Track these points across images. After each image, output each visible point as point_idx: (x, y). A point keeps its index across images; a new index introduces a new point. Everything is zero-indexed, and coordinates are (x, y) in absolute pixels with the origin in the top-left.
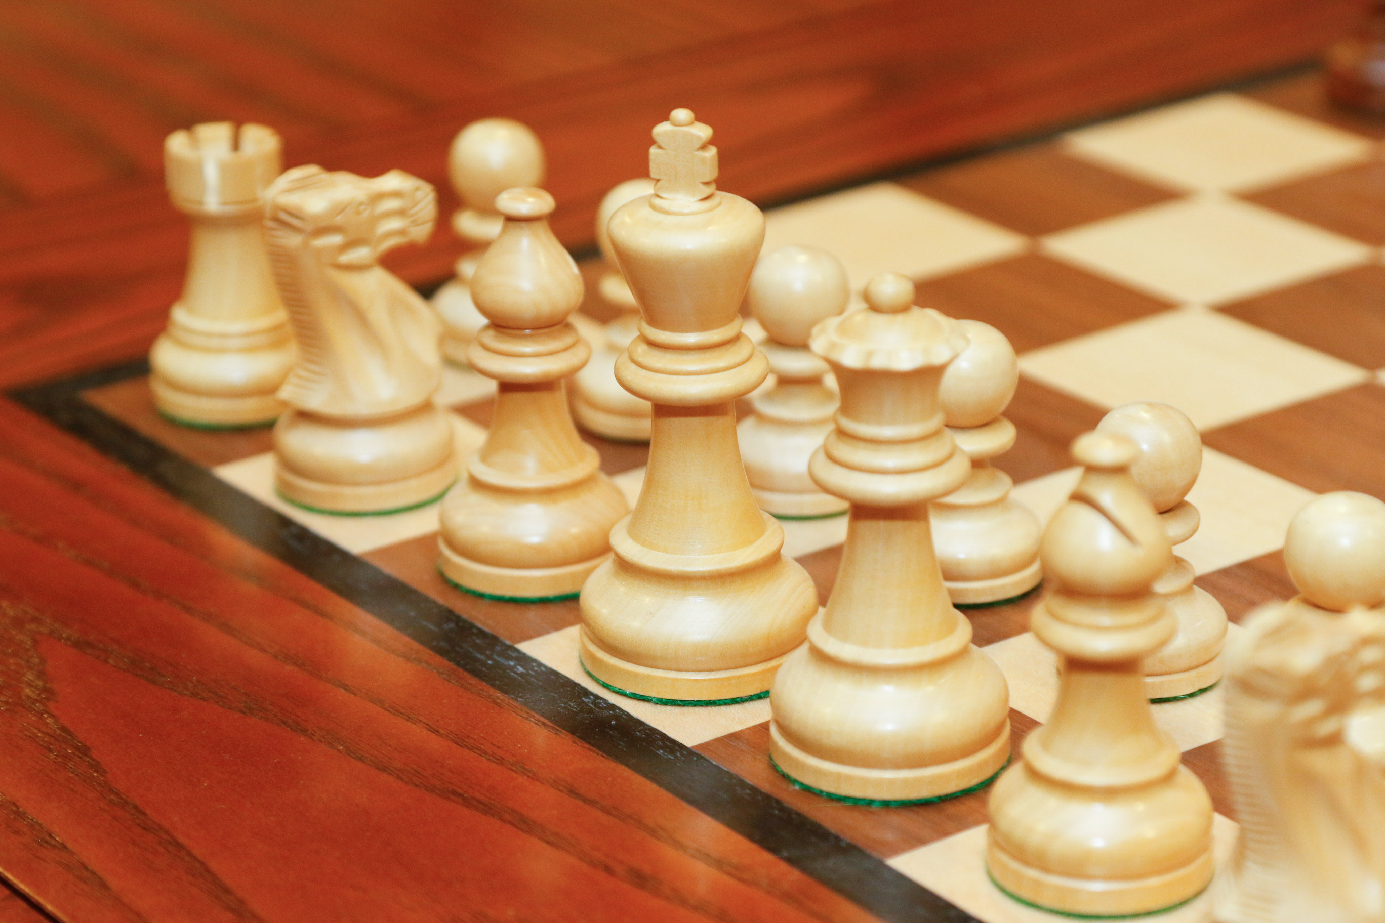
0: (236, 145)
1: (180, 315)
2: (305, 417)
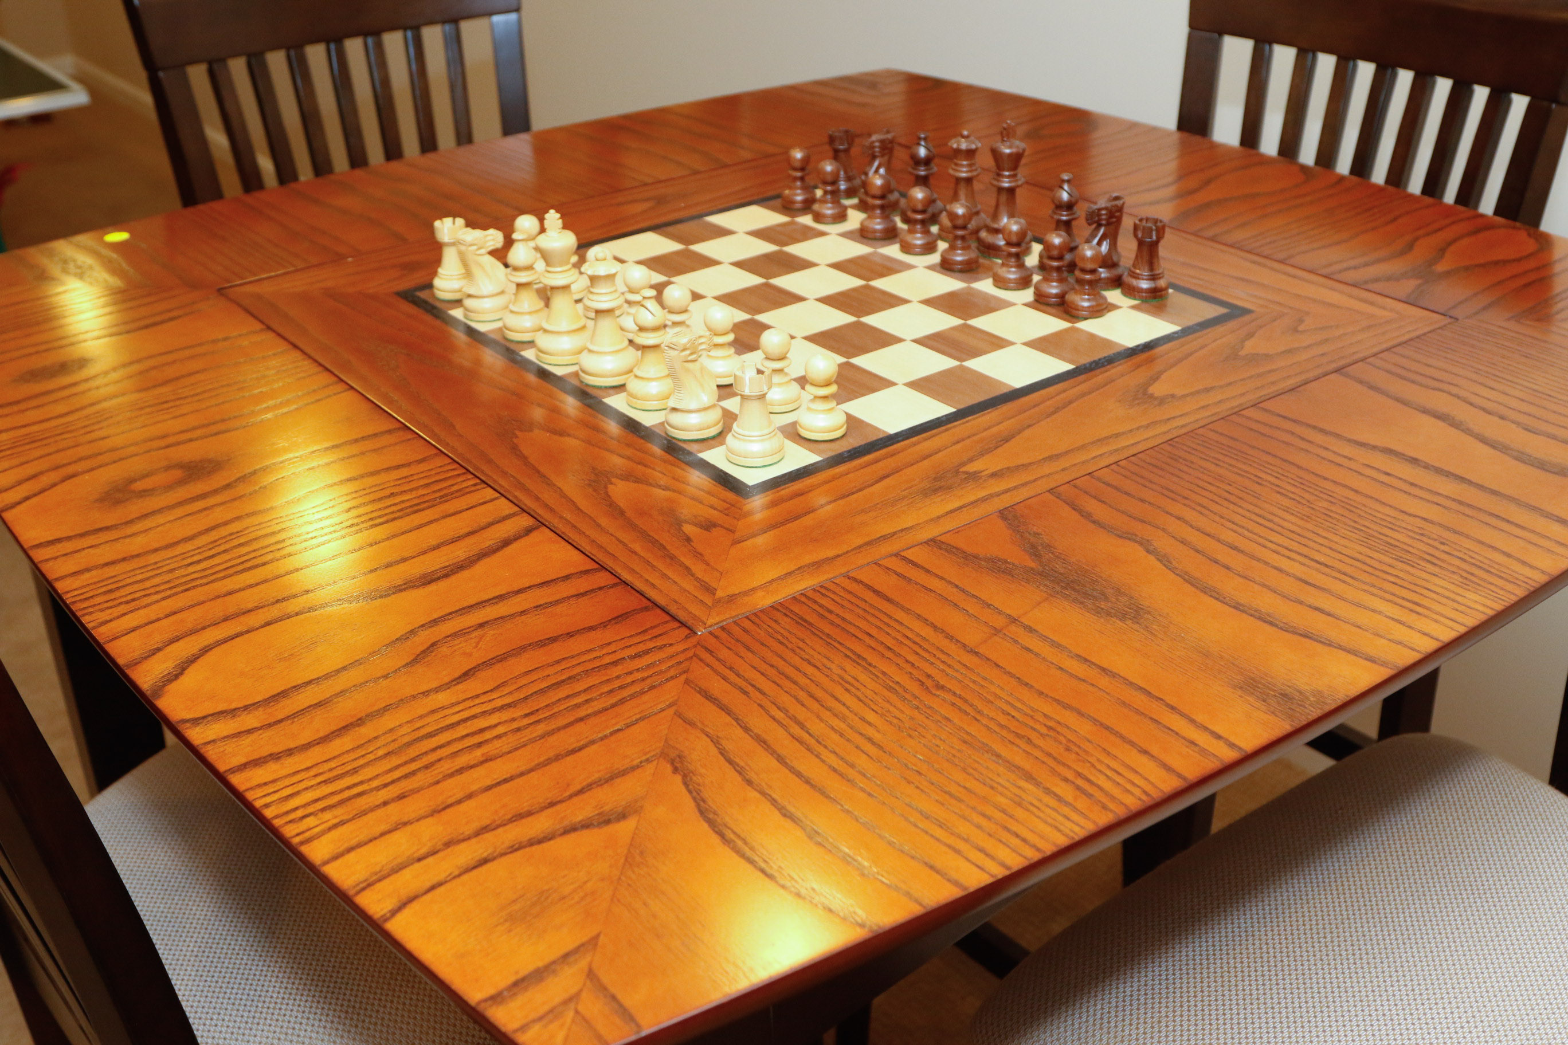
0: (454, 223)
1: (440, 270)
2: (470, 296)
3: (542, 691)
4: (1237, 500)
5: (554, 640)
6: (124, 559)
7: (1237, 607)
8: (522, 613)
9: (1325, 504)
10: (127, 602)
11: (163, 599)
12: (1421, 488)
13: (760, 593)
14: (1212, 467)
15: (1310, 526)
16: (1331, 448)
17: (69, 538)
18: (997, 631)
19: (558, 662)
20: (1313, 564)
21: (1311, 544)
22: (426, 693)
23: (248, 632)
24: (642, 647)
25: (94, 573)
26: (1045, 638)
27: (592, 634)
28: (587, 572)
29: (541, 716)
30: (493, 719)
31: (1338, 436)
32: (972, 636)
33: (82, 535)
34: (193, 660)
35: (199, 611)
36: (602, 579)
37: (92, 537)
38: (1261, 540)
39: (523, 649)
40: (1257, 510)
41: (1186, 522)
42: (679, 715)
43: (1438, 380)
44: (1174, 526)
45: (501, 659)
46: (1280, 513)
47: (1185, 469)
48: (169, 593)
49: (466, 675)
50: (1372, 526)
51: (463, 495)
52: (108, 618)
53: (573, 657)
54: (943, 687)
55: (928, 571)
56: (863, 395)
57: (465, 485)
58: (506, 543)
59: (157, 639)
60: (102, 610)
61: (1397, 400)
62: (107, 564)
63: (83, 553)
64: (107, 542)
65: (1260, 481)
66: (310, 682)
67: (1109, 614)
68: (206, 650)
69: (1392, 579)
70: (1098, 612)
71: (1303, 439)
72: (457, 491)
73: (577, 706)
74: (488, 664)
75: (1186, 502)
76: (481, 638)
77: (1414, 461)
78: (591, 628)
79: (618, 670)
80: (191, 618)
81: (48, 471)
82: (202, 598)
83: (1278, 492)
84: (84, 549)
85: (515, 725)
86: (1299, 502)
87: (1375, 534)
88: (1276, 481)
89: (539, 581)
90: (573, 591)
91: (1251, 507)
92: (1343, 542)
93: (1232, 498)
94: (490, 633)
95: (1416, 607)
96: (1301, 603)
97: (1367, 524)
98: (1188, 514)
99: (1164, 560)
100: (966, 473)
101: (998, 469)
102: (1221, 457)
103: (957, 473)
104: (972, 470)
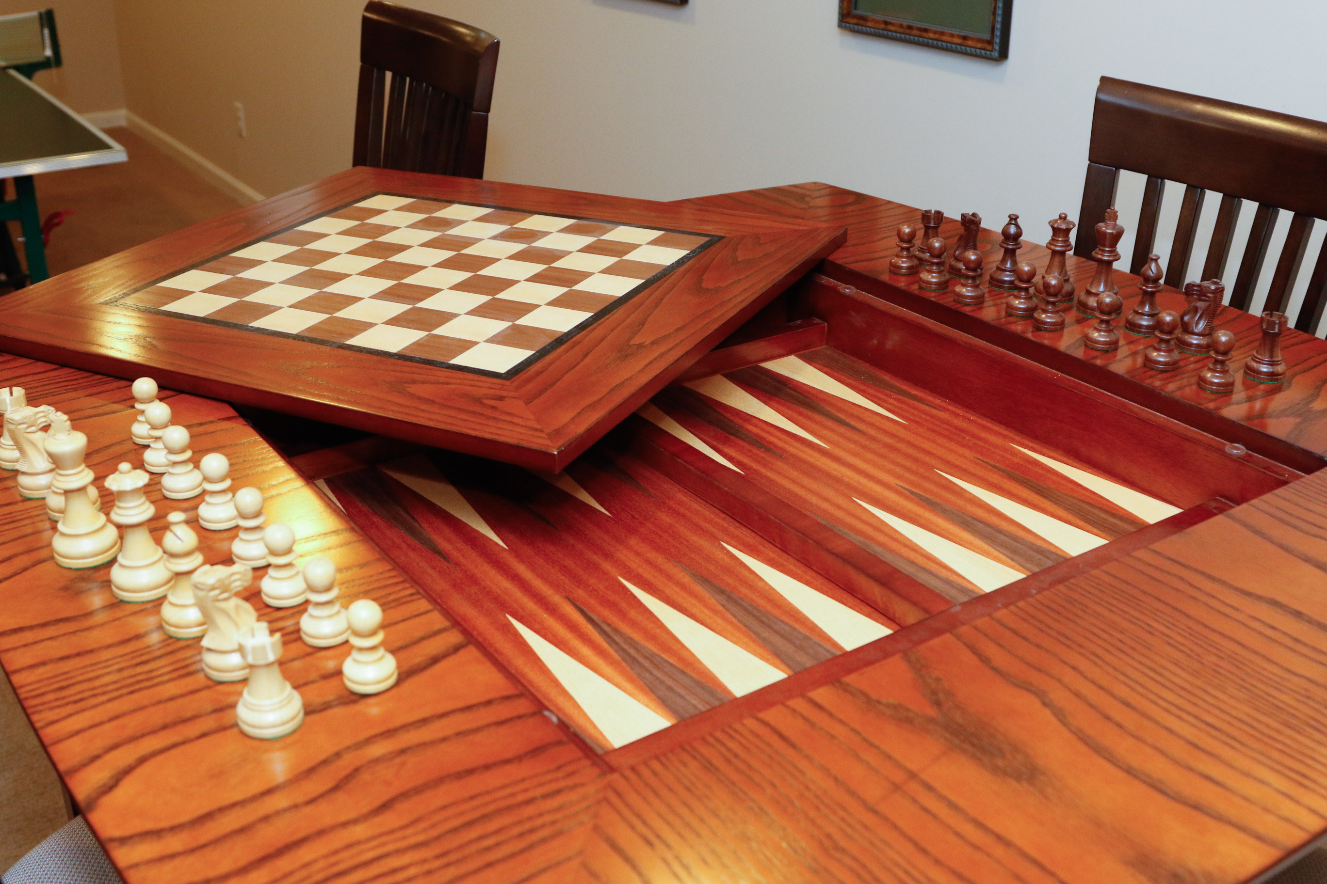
3: (455, 830)
4: (1130, 651)
5: (470, 772)
6: (78, 655)
7: (1129, 771)
8: (444, 740)
9: (1213, 659)
10: (75, 702)
11: (109, 700)
12: (1305, 644)
14: (1106, 613)
15: (1199, 683)
16: (1219, 596)
17: (31, 628)
18: (896, 787)
19: (472, 798)
20: (1203, 726)
21: (1202, 704)
22: (344, 825)
23: (183, 743)
24: (554, 786)
25: (49, 667)
26: (942, 798)
27: (509, 768)
28: (507, 698)
29: (453, 857)
30: (405, 859)
31: (1224, 583)
32: (873, 791)
33: (44, 625)
34: (127, 771)
35: (140, 717)
36: (522, 706)
37: (53, 628)
38: (1153, 697)
39: (439, 781)
40: (1148, 663)
41: (1082, 674)
42: (585, 866)
43: (1320, 527)
44: (1069, 677)
45: (417, 791)
46: (1172, 667)
47: (1080, 613)
48: (116, 694)
49: (385, 807)
50: (1260, 685)
52: (55, 718)
53: (488, 792)
54: (843, 850)
55: (831, 715)
56: (526, 314)
57: (402, 594)
58: (435, 660)
59: (99, 745)
60: (51, 709)
61: (1281, 546)
62: (63, 659)
63: (42, 645)
64: (65, 635)
65: (1151, 630)
66: (234, 805)
67: (1005, 773)
68: (142, 760)
69: (1280, 746)
70: (996, 770)
71: (1191, 585)
72: (394, 601)
73: (488, 849)
74: (404, 795)
75: (1082, 651)
76: (403, 764)
77: (1298, 615)
78: (508, 761)
79: (529, 811)
80: (133, 724)
81: (21, 554)
82: (146, 702)
83: (1169, 644)
84: (42, 641)
85: (426, 867)
86: (1189, 656)
87: (1262, 694)
88: (1167, 631)
89: (461, 704)
90: (492, 719)
91: (1143, 659)
92: (1232, 702)
93: (1125, 648)
94: (412, 760)
95: (1302, 780)
96: (1190, 769)
97: (1254, 683)
98: (1084, 665)
99: (1059, 714)
100: (636, 345)
101: (652, 339)
102: (1114, 602)
103: (630, 346)
104: (637, 343)
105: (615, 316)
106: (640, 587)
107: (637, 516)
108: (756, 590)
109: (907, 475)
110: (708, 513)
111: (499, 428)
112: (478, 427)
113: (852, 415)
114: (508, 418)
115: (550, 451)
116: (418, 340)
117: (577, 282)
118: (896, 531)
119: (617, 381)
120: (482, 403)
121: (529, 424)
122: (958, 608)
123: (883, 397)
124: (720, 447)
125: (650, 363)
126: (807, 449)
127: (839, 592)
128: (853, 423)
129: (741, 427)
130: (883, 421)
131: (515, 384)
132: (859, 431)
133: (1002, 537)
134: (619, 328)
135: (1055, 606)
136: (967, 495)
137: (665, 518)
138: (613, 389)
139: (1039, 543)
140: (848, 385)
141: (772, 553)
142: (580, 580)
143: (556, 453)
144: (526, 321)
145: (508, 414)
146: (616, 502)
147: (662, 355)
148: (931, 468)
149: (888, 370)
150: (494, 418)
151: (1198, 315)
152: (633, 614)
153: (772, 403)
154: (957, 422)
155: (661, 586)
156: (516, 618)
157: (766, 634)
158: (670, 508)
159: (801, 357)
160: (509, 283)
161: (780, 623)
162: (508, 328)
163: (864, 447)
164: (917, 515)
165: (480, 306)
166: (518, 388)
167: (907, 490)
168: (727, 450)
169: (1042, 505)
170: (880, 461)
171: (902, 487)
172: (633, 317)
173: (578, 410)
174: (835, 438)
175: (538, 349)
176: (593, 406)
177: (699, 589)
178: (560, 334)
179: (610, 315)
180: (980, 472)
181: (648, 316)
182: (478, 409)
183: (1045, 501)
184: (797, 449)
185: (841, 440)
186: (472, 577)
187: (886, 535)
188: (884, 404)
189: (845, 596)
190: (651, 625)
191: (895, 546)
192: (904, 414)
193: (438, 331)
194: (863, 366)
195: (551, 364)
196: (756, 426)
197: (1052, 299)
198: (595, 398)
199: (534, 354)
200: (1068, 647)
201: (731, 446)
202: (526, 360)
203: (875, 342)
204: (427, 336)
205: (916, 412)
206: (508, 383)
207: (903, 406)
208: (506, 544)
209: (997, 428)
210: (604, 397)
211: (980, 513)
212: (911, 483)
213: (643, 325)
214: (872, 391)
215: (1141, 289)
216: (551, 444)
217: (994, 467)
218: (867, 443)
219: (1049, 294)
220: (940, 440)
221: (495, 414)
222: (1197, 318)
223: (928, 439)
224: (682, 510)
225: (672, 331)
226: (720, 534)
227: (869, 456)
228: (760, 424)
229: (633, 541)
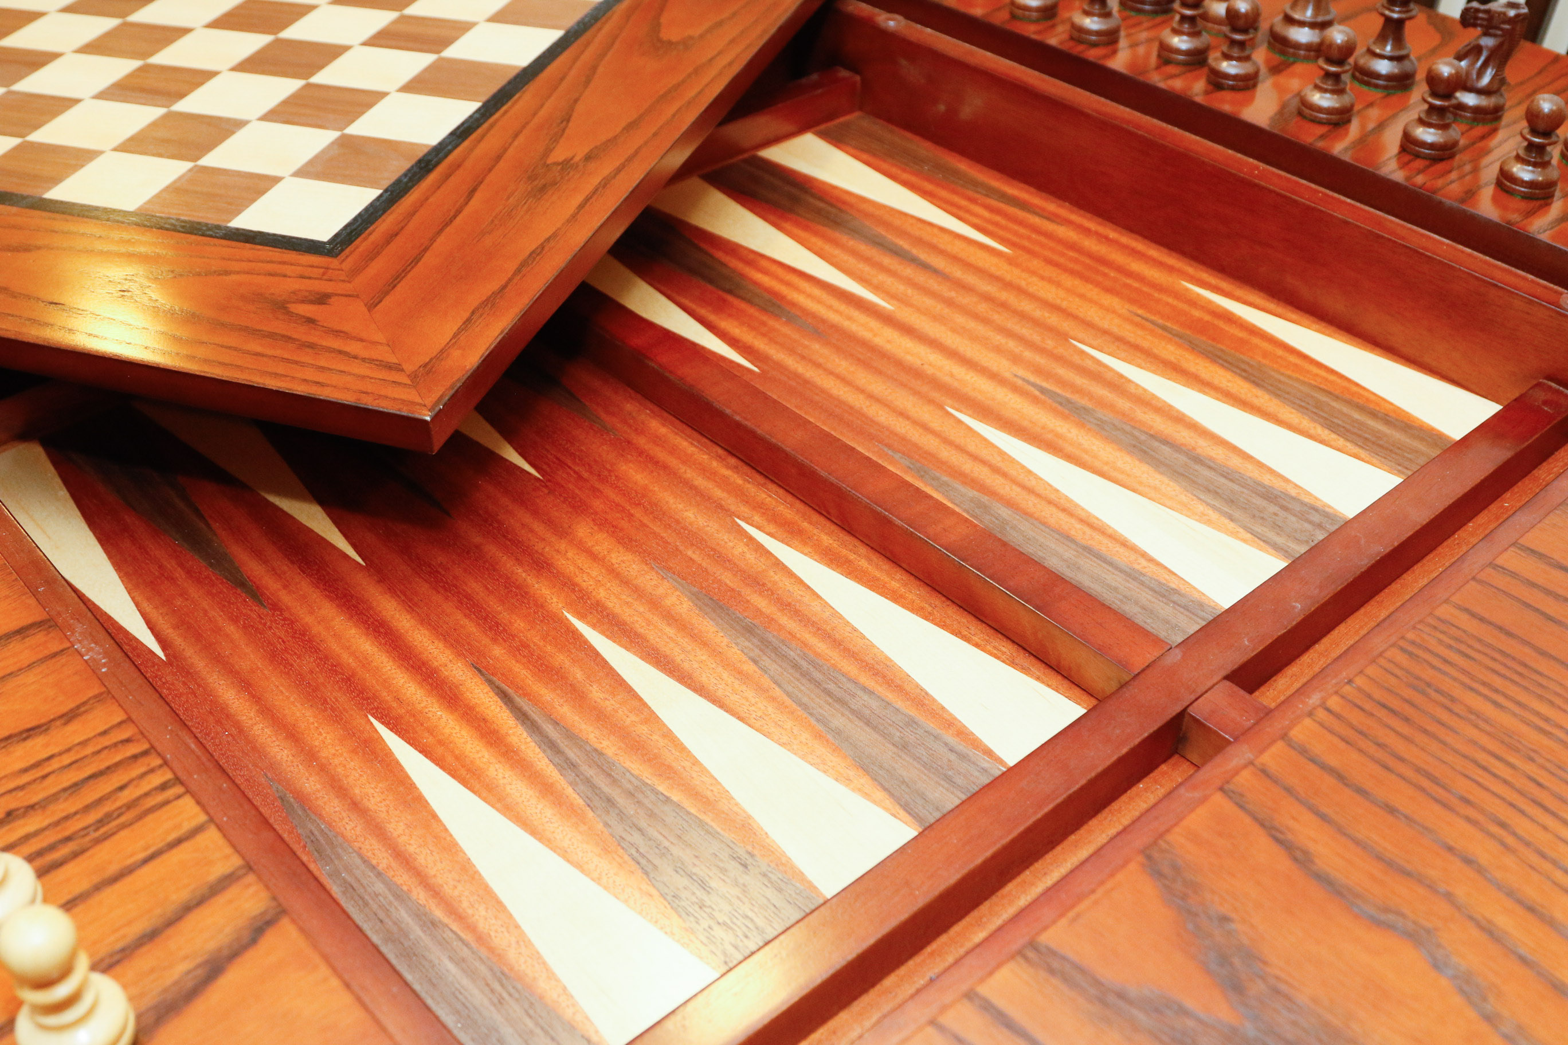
13: (456, 353)
14: (1488, 710)
47: (1445, 716)
51: (140, 817)
56: (363, 113)
75: (1472, 812)
98: (1484, 849)
99: (1470, 991)
100: (557, 164)
101: (586, 150)
102: (1498, 682)
103: (548, 166)
104: (561, 159)
105: (517, 107)
106: (603, 633)
107: (586, 475)
108: (809, 620)
109: (1028, 354)
110: (705, 457)
111: (322, 369)
112: (281, 369)
113: (919, 241)
114: (336, 344)
115: (417, 416)
116: (175, 182)
117: (447, 42)
118: (1030, 472)
119: (528, 244)
120: (289, 313)
121: (375, 353)
122: (1176, 656)
123: (964, 203)
124: (712, 317)
125: (587, 200)
126: (856, 314)
127: (952, 613)
128: (923, 255)
129: (742, 276)
130: (972, 249)
131: (347, 265)
132: (935, 272)
133: (1207, 473)
134: (526, 132)
135: (1395, 703)
136: (1133, 390)
137: (636, 475)
138: (524, 264)
139: (1267, 479)
140: (905, 184)
141: (829, 537)
142: (497, 624)
143: (428, 418)
144: (364, 127)
145: (337, 333)
146: (547, 447)
147: (605, 183)
148: (1063, 337)
149: (963, 152)
150: (312, 346)
151: (1482, 59)
152: (596, 693)
153: (787, 226)
154: (1090, 244)
155: (640, 626)
156: (386, 724)
157: (839, 721)
158: (641, 453)
159: (825, 136)
160: (331, 52)
161: (860, 693)
162: (333, 143)
163: (950, 303)
164: (1059, 436)
165: (285, 103)
166: (355, 272)
167: (1034, 385)
168: (725, 324)
169: (1256, 402)
170: (981, 329)
171: (1024, 380)
172: (549, 105)
173: (466, 315)
174: (900, 288)
175: (386, 183)
176: (490, 303)
177: (709, 626)
178: (426, 150)
179: (510, 103)
180: (1146, 341)
181: (576, 101)
182: (279, 326)
183: (1259, 392)
184: (840, 313)
185: (910, 291)
186: (304, 635)
187: (1014, 481)
188: (967, 216)
189: (964, 620)
190: (633, 718)
191: (1030, 503)
192: (1001, 233)
193: (209, 160)
194: (924, 148)
195: (411, 214)
196: (766, 272)
197: (1238, 37)
198: (494, 286)
199: (381, 196)
200: (1446, 806)
201: (730, 316)
202: (366, 209)
203: (942, 108)
204: (190, 170)
205: (1022, 230)
206: (334, 263)
207: (998, 218)
208: (360, 556)
209: (1154, 252)
210: (510, 280)
211: (1159, 424)
212: (1038, 371)
213: (568, 121)
214: (944, 193)
215: (1383, 15)
216: (418, 400)
217: (1164, 328)
218: (953, 294)
219: (1235, 29)
220: (1068, 281)
221: (314, 337)
222: (1479, 63)
223: (1050, 281)
224: (661, 454)
225: (619, 130)
226: (731, 502)
227: (960, 319)
228: (774, 268)
229: (583, 530)
